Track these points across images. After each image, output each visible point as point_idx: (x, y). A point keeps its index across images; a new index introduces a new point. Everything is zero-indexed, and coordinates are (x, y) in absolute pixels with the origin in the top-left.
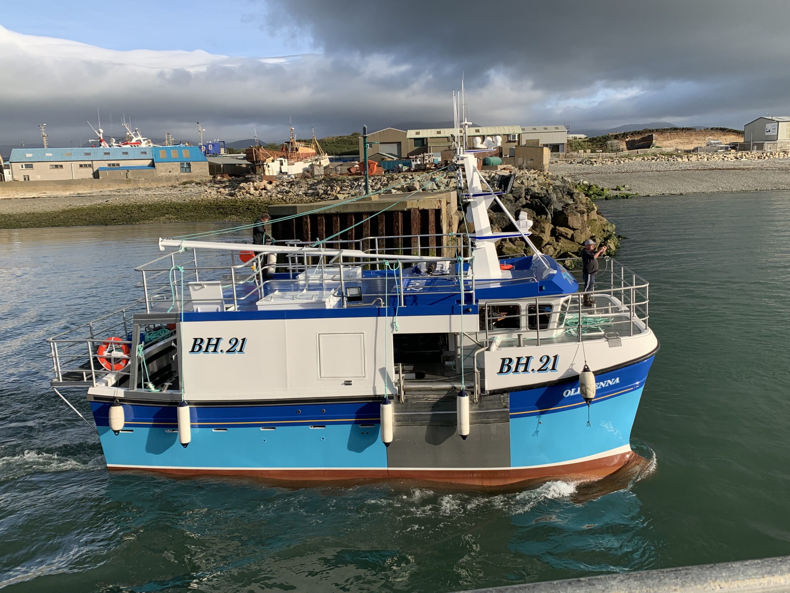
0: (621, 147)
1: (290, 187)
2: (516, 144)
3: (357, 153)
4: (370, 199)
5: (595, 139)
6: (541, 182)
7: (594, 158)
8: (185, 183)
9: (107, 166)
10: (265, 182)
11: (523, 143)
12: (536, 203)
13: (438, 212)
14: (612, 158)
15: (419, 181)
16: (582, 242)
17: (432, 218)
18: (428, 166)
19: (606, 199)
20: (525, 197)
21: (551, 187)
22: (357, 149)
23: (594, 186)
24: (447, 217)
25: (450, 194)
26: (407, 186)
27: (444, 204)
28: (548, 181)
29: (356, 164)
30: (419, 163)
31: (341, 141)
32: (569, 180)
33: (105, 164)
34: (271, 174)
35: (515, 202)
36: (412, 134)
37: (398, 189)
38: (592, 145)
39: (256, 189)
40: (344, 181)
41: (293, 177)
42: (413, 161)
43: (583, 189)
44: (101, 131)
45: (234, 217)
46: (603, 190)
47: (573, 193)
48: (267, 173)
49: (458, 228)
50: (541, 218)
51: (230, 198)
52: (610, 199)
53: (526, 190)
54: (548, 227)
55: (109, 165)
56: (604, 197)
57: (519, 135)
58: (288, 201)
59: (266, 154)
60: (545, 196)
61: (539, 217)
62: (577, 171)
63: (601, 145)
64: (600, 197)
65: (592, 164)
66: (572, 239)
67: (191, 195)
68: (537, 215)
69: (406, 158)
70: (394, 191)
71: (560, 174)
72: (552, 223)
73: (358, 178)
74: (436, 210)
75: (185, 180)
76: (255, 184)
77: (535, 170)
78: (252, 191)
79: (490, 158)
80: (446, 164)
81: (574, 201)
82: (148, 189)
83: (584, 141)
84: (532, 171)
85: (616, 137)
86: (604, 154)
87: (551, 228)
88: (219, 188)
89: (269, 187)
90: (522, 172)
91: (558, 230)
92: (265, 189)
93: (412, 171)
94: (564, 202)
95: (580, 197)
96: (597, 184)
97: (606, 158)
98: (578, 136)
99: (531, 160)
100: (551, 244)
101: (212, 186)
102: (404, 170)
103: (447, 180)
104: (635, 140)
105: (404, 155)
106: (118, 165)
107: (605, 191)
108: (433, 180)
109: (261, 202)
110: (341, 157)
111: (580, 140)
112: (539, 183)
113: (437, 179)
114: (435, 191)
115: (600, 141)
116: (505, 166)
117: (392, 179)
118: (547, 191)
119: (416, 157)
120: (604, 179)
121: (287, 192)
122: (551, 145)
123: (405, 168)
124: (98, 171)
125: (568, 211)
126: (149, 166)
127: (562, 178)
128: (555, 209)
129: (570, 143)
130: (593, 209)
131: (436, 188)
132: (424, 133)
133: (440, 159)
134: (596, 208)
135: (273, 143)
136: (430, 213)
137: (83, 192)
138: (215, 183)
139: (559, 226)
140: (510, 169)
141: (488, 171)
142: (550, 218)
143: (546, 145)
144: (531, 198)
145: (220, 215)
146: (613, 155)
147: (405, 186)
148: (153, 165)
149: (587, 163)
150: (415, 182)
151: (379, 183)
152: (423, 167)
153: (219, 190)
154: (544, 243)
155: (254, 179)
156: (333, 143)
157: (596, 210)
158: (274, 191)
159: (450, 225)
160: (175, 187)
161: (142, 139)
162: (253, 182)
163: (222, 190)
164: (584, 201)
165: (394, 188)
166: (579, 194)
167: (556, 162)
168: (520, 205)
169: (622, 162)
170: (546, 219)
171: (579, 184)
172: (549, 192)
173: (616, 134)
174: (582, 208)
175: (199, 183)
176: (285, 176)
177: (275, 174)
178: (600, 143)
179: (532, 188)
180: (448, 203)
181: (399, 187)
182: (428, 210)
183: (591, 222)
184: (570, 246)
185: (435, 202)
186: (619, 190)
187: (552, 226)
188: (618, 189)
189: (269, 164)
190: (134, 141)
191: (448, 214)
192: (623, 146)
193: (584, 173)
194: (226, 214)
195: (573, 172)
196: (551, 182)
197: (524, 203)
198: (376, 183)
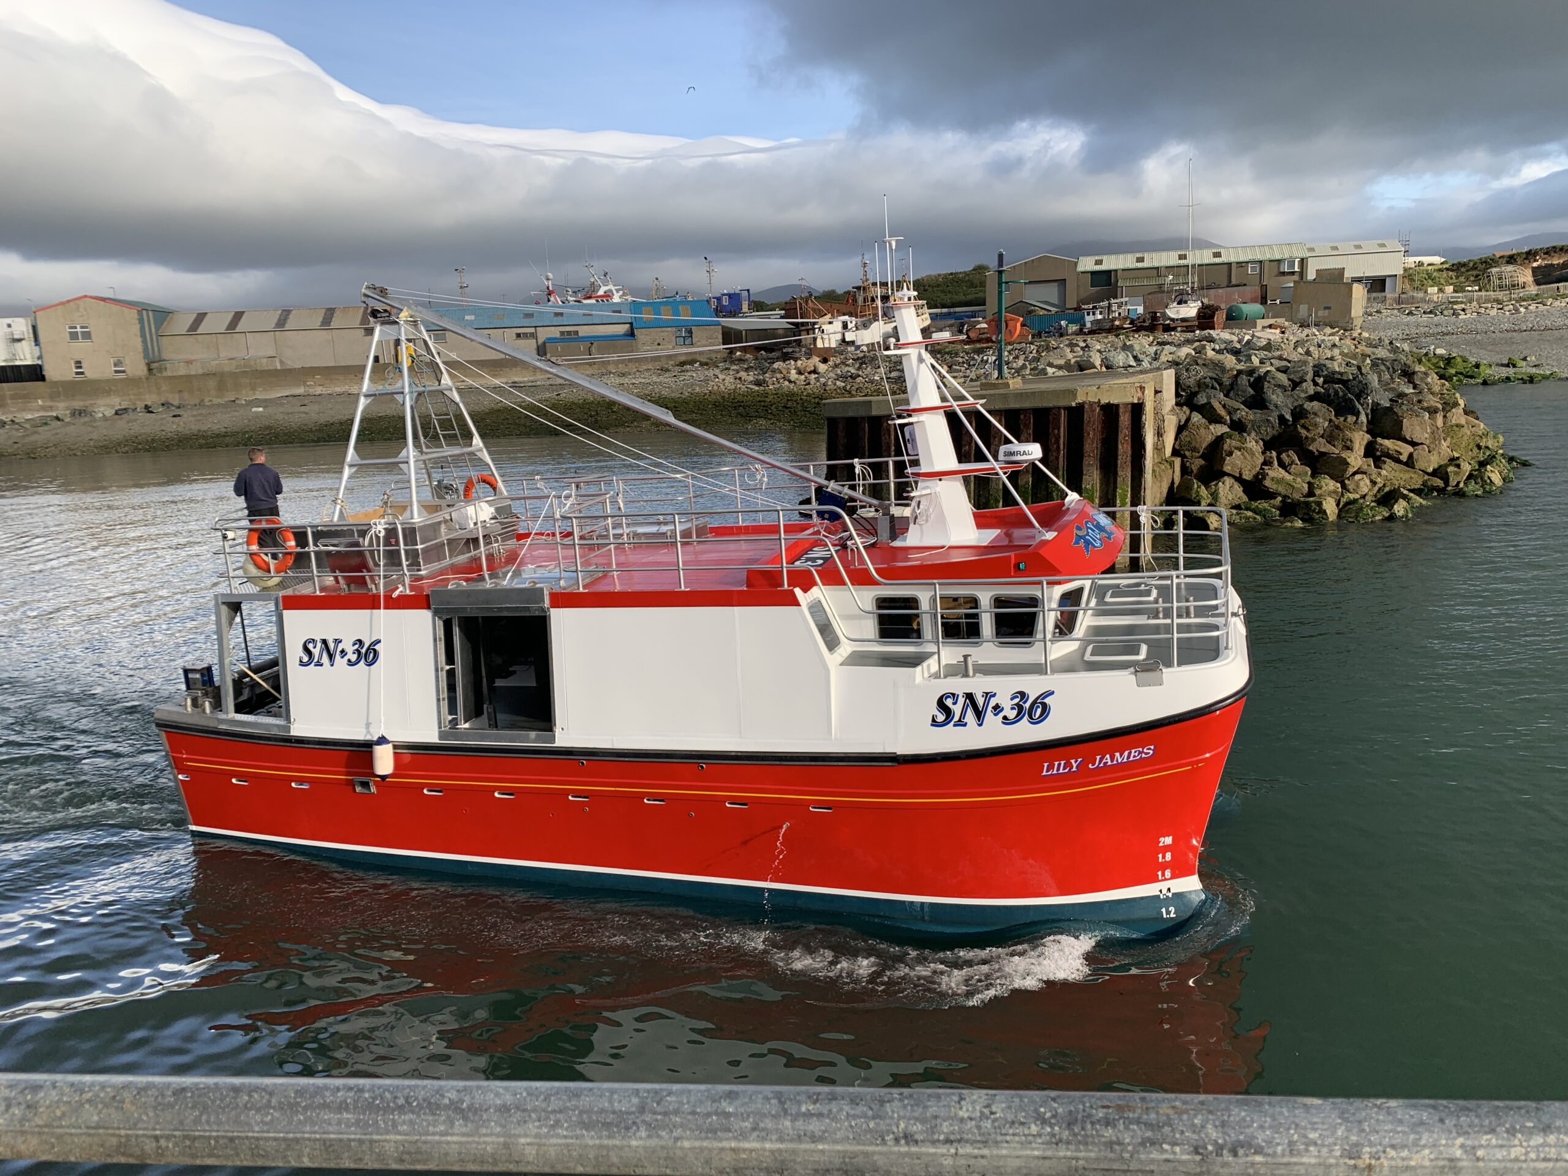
0: (1521, 280)
1: (859, 368)
2: (1296, 277)
3: (982, 303)
4: (1007, 385)
5: (1464, 265)
6: (1346, 351)
7: (1462, 303)
8: (682, 364)
9: (558, 335)
10: (816, 360)
11: (1311, 275)
12: (1337, 393)
13: (1137, 409)
14: (1499, 302)
15: (1099, 351)
16: (1430, 470)
17: (1125, 419)
18: (1117, 323)
19: (1485, 383)
20: (1313, 381)
21: (1368, 361)
22: (980, 295)
23: (1459, 359)
24: (1155, 418)
25: (1162, 375)
26: (1077, 362)
27: (1149, 393)
28: (1362, 348)
29: (979, 323)
30: (1100, 317)
31: (953, 281)
32: (1406, 347)
33: (555, 333)
34: (827, 345)
35: (1293, 390)
36: (1087, 264)
37: (1059, 367)
38: (1457, 277)
39: (800, 373)
40: (957, 355)
41: (865, 348)
42: (1088, 314)
43: (1434, 364)
44: (550, 275)
45: (762, 422)
46: (1477, 366)
47: (1414, 373)
48: (819, 344)
49: (1176, 439)
50: (1345, 420)
51: (757, 388)
52: (1494, 383)
53: (1314, 366)
54: (1360, 439)
55: (562, 333)
56: (1480, 381)
57: (1302, 260)
58: (854, 393)
59: (820, 310)
60: (1354, 379)
61: (1342, 419)
62: (1423, 330)
63: (1477, 276)
64: (1472, 381)
65: (1455, 314)
66: (1410, 463)
67: (692, 384)
68: (1336, 416)
69: (1075, 309)
70: (1050, 370)
71: (1386, 335)
72: (1368, 432)
73: (983, 348)
74: (1133, 405)
75: (683, 359)
76: (799, 363)
77: (1332, 328)
78: (793, 374)
79: (1243, 306)
80: (1154, 317)
81: (1414, 388)
82: (623, 375)
83: (1440, 270)
84: (1328, 330)
85: (1511, 260)
86: (1483, 293)
87: (1365, 442)
88: (738, 372)
89: (822, 368)
90: (1306, 331)
91: (1381, 445)
92: (815, 371)
93: (1085, 334)
94: (1393, 389)
95: (1429, 380)
96: (1466, 354)
97: (1487, 301)
98: (1426, 260)
99: (1326, 308)
100: (1365, 473)
101: (726, 369)
102: (1070, 331)
103: (1154, 348)
104: (1552, 265)
105: (1072, 303)
106: (577, 333)
107: (1482, 368)
108: (1125, 348)
109: (808, 395)
110: (952, 310)
111: (1430, 268)
112: (1342, 354)
113: (1137, 347)
114: (1131, 370)
115: (1474, 268)
116: (1272, 321)
117: (1048, 348)
118: (1359, 368)
119: (1094, 307)
120: (1480, 345)
121: (853, 377)
122: (1368, 278)
123: (1073, 328)
124: (544, 343)
125: (1404, 408)
126: (626, 335)
127: (1391, 343)
128: (1376, 405)
129: (1409, 275)
130: (1456, 404)
131: (1134, 364)
132: (1111, 263)
133: (1140, 310)
134: (1461, 402)
135: (830, 289)
136: (1121, 410)
137: (521, 379)
138: (732, 362)
139: (1383, 438)
140: (1281, 327)
141: (1237, 331)
142: (1365, 420)
143: (1358, 280)
144: (1325, 382)
145: (740, 419)
146: (1500, 295)
147: (1073, 361)
148: (631, 334)
149: (1445, 312)
150: (1091, 354)
151: (1022, 357)
152: (1107, 326)
153: (738, 376)
154: (1351, 470)
155: (798, 355)
156: (938, 286)
157: (1462, 405)
158: (832, 375)
159: (1159, 434)
160: (667, 370)
161: (613, 288)
162: (796, 360)
163: (743, 374)
164: (1436, 389)
165: (1051, 365)
166: (1426, 374)
167: (1378, 312)
168: (1303, 395)
169: (1522, 310)
170: (1356, 422)
171: (1426, 354)
172: (1364, 371)
173: (1510, 253)
174: (1434, 401)
175: (707, 364)
176: (851, 349)
177: (833, 345)
178: (1475, 273)
179: (1328, 363)
180: (1156, 392)
181: (1062, 362)
182: (1117, 406)
183: (1451, 430)
184: (1407, 476)
185: (1133, 390)
186: (1514, 366)
187: (1368, 437)
188: (1511, 364)
189: (824, 327)
190: (601, 292)
191: (1157, 413)
192: (1525, 276)
193: (1438, 334)
194: (747, 417)
195: (1414, 331)
196: (1369, 351)
197: (1311, 392)
198: (1017, 357)
